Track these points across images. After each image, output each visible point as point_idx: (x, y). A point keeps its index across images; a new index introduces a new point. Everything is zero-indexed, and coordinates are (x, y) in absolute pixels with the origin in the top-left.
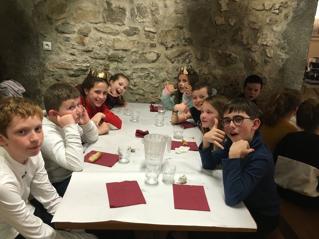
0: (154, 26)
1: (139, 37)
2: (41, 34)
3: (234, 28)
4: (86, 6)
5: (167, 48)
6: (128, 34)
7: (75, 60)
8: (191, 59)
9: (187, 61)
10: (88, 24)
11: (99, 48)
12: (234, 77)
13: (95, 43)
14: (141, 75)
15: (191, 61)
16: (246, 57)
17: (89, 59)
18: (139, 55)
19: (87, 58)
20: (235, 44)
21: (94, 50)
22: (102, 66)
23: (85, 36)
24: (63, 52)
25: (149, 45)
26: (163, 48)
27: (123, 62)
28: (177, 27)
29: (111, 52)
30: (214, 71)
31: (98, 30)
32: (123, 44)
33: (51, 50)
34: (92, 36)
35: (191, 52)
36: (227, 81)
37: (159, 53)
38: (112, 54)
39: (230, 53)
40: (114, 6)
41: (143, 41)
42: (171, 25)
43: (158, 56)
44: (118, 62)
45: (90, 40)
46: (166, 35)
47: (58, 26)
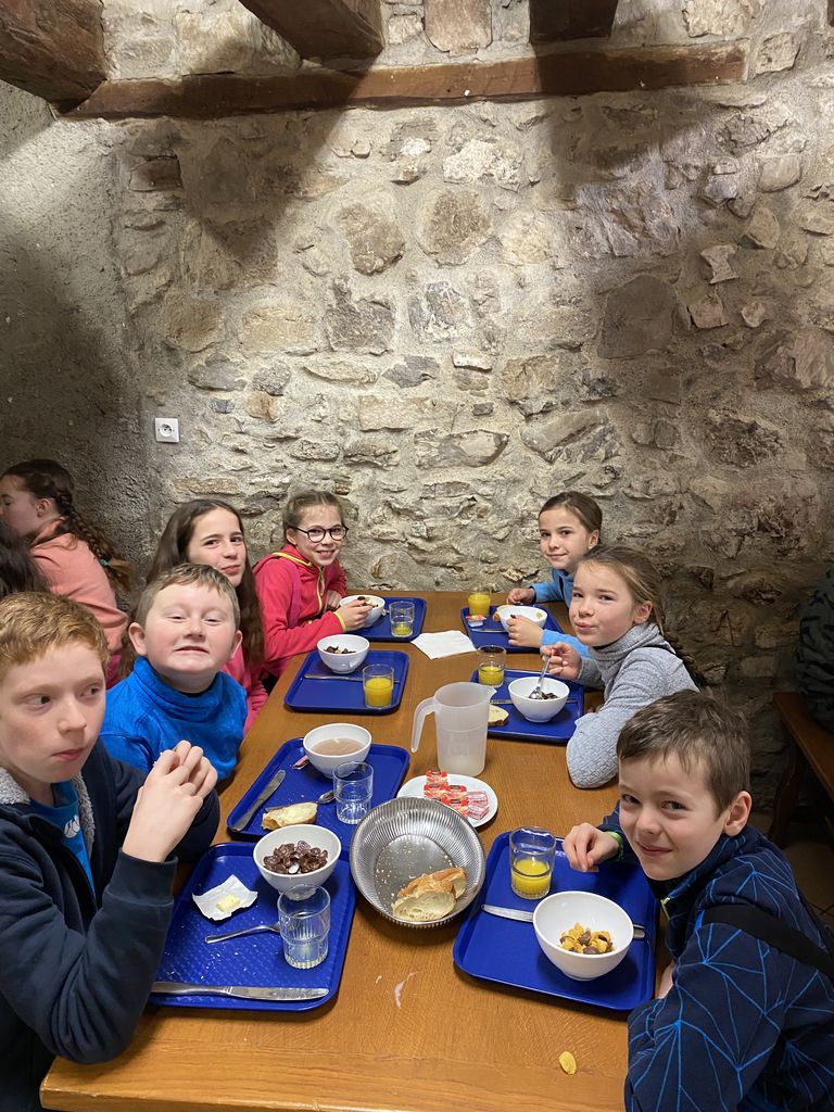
0: (484, 349)
1: (438, 386)
2: (149, 397)
3: (764, 335)
4: (275, 305)
5: (529, 417)
6: (401, 379)
7: (247, 469)
8: (612, 446)
9: (601, 452)
10: (281, 358)
11: (316, 427)
12: (770, 500)
13: (305, 414)
14: (449, 504)
15: (614, 451)
16: (812, 430)
17: (288, 461)
18: (438, 444)
19: (282, 461)
20: (770, 388)
21: (300, 434)
22: (327, 482)
23: (273, 395)
24: (212, 447)
25: (469, 409)
26: (516, 416)
27: (388, 466)
28: (560, 346)
29: (354, 438)
30: (696, 483)
31: (310, 373)
32: (387, 412)
33: (178, 441)
34: (295, 395)
35: (613, 423)
36: (746, 516)
37: (502, 432)
38: (355, 444)
39: (753, 419)
40: (356, 297)
41: (450, 400)
42: (541, 342)
43: (502, 444)
44: (376, 466)
45: (291, 405)
46: (523, 376)
47: (195, 372)
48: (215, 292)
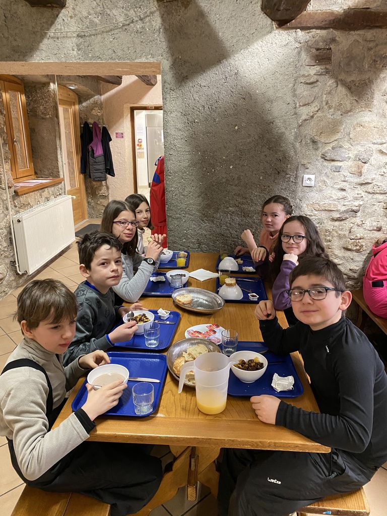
2: (302, 165)
4: (370, 121)
7: (344, 198)
10: (370, 146)
11: (380, 178)
13: (376, 172)
17: (363, 194)
19: (361, 194)
21: (374, 181)
22: (380, 203)
23: (364, 163)
24: (328, 188)
31: (382, 153)
33: (313, 185)
34: (373, 163)
45: (370, 168)
47: (326, 152)
48: (341, 115)
